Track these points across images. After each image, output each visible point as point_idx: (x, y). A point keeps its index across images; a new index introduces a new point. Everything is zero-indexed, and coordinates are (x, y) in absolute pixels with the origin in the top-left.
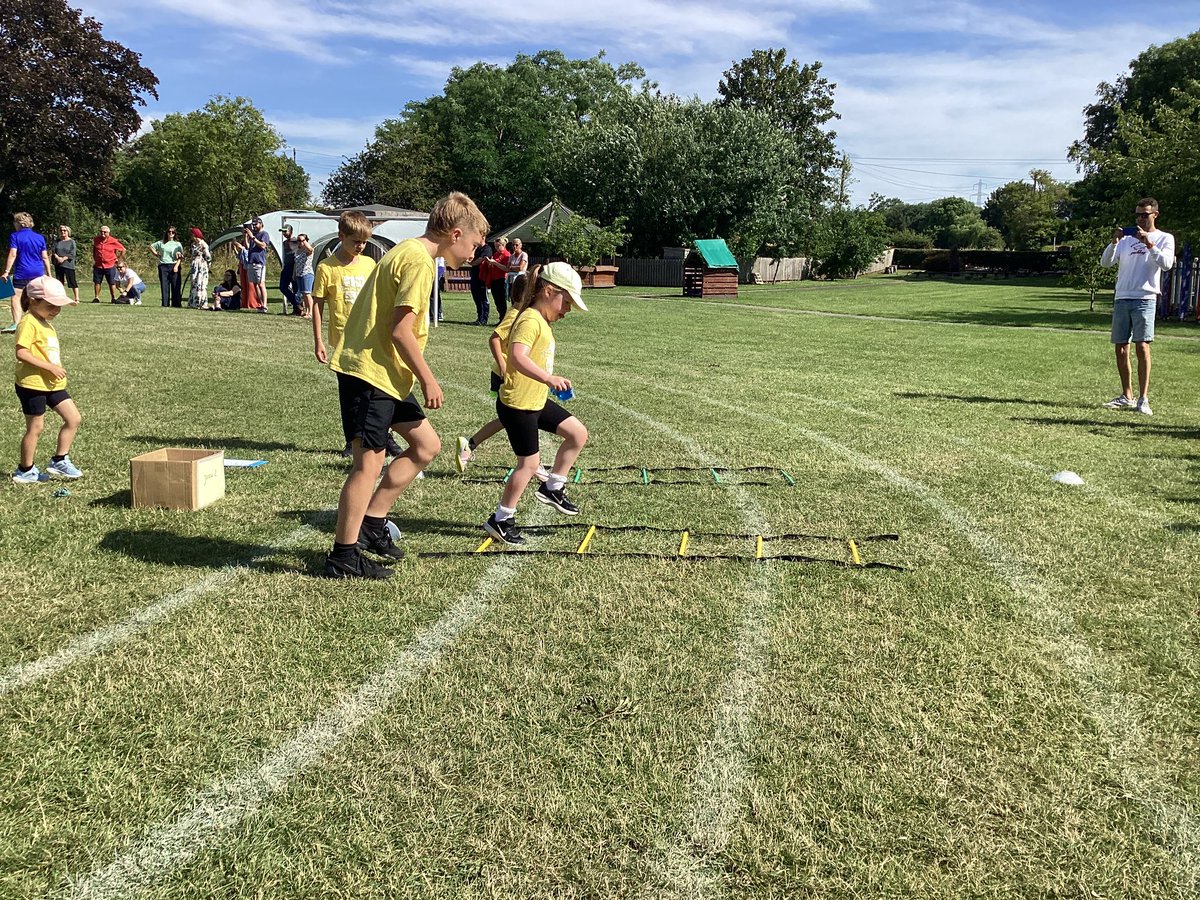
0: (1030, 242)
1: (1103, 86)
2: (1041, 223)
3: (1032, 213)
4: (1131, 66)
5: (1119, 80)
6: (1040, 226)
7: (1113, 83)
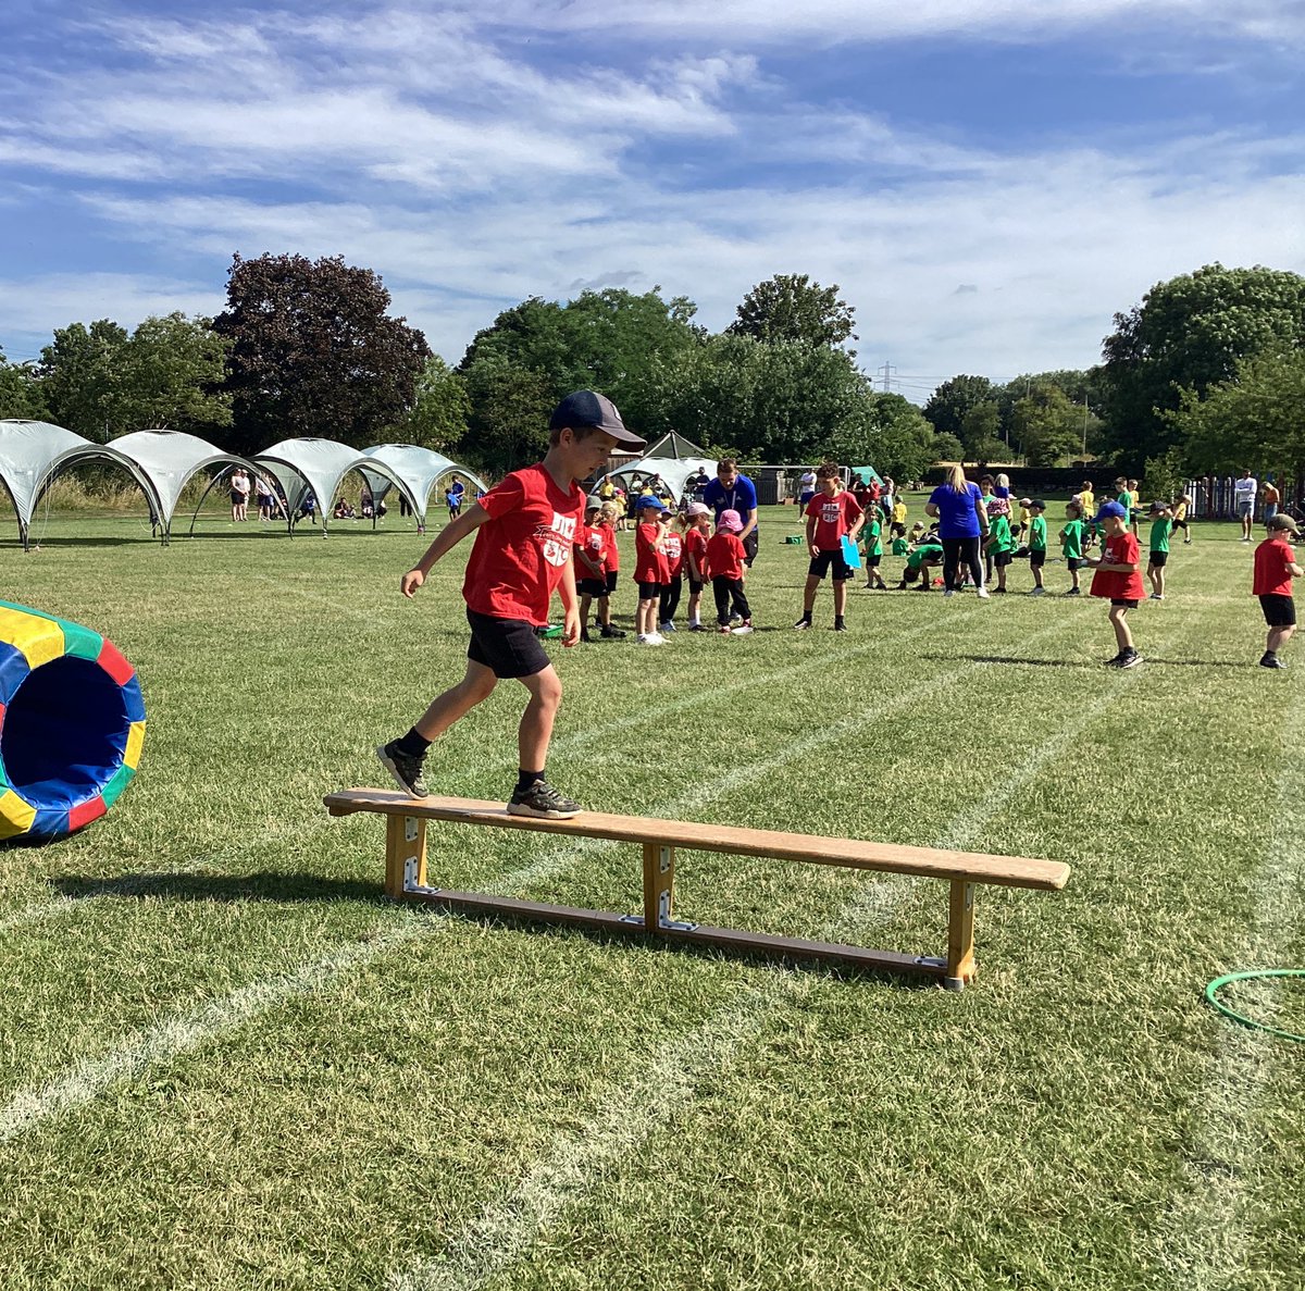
0: (1044, 457)
1: (1119, 316)
2: (1054, 438)
3: (1044, 428)
4: (1144, 300)
5: (1133, 311)
6: (1052, 441)
7: (1128, 314)
